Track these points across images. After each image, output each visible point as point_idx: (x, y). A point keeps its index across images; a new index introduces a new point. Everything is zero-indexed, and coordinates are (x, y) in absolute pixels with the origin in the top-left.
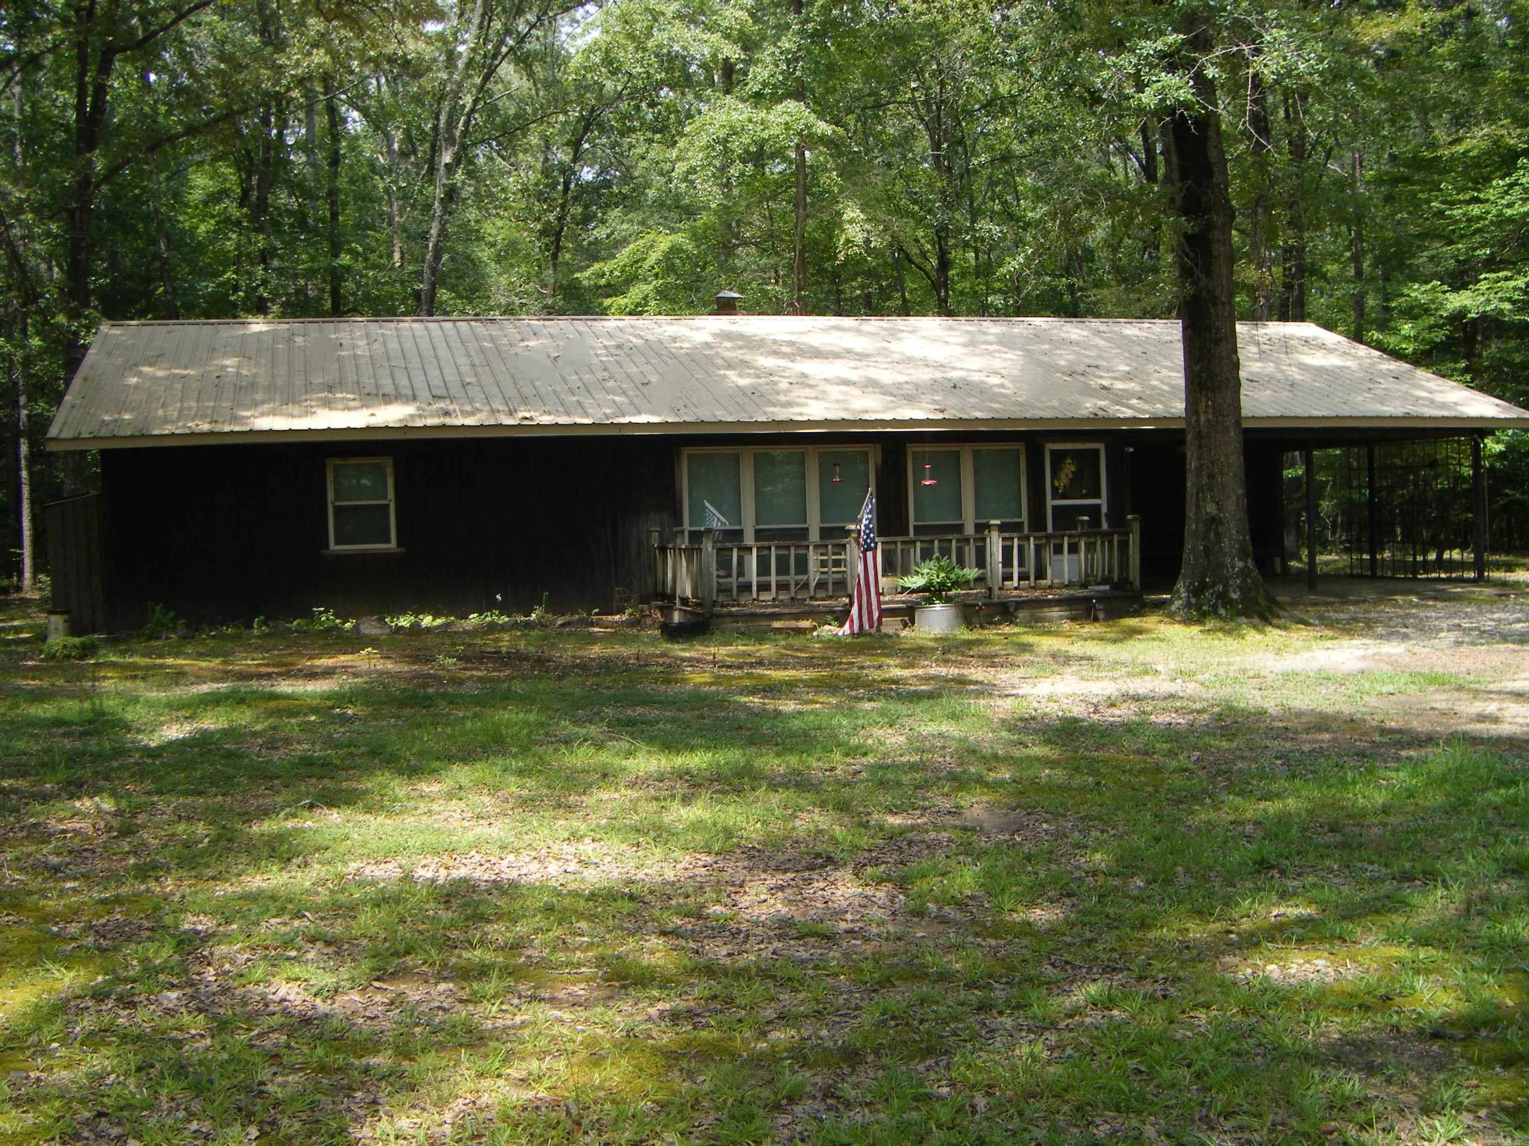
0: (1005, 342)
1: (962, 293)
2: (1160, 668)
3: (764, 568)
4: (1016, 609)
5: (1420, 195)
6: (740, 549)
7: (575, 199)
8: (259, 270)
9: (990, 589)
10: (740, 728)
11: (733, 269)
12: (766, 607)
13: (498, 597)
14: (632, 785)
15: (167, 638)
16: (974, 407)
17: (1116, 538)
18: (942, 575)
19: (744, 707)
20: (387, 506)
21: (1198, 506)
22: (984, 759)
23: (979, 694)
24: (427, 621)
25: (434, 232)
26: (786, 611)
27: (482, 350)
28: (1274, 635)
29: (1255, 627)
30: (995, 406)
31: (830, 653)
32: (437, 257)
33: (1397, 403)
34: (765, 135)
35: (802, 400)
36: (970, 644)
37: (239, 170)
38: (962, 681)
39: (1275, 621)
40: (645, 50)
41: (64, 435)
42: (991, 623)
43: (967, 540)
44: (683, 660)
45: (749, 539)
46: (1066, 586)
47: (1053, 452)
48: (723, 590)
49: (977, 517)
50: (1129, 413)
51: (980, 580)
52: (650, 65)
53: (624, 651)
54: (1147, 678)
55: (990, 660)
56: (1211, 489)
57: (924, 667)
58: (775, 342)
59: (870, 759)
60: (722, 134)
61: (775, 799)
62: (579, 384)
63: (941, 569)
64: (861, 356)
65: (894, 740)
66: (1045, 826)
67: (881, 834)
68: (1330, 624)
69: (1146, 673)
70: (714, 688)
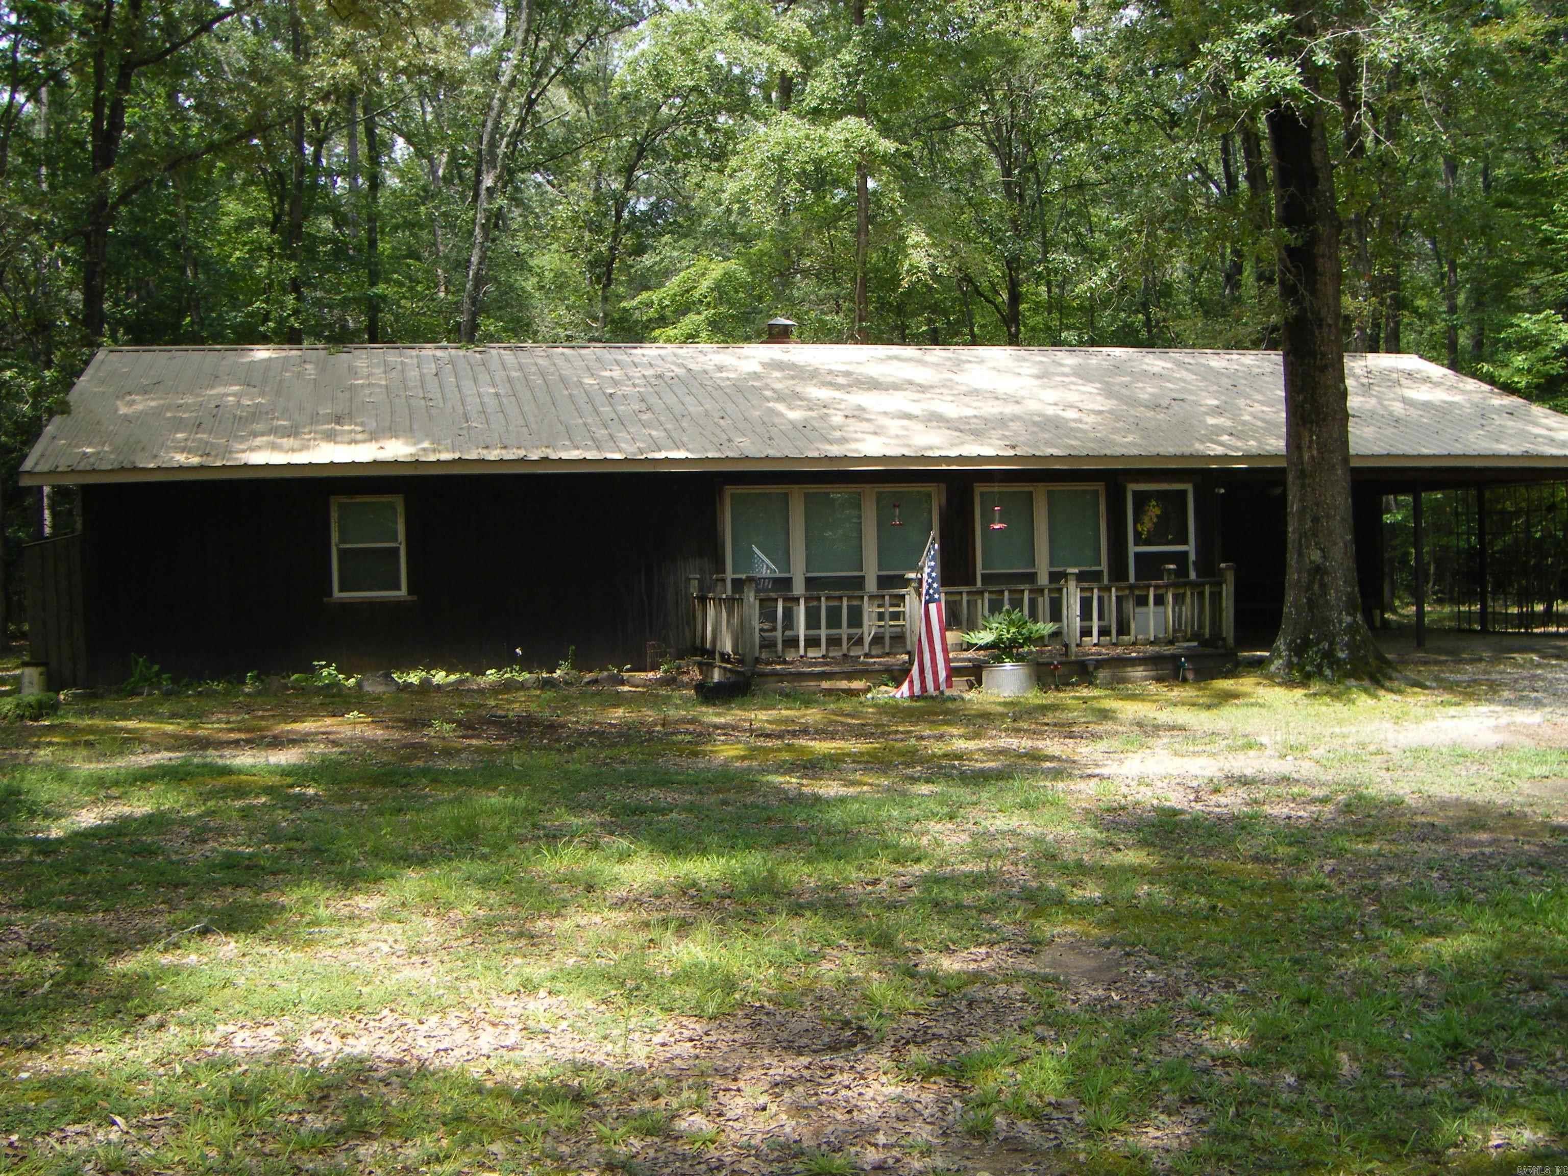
0: (1082, 374)
1: (1033, 329)
2: (1264, 740)
3: (812, 621)
4: (1096, 668)
5: (1524, 221)
6: (785, 600)
7: (628, 227)
8: (290, 300)
9: (1066, 646)
10: (769, 819)
11: (790, 299)
12: (815, 665)
13: (518, 651)
14: (620, 904)
15: (150, 694)
16: (1048, 443)
17: (1207, 589)
18: (1013, 630)
19: (777, 789)
20: (398, 549)
21: (1300, 554)
22: (1065, 869)
23: (1057, 774)
24: (440, 677)
25: (475, 259)
26: (836, 669)
27: (509, 380)
28: (1388, 699)
29: (1366, 691)
30: (1073, 442)
31: (885, 719)
32: (477, 286)
33: (1514, 441)
34: (823, 152)
35: (859, 436)
36: (1044, 709)
37: (271, 195)
38: (1035, 756)
39: (1388, 684)
40: (695, 62)
41: (38, 469)
42: (1067, 684)
43: (1041, 591)
44: (716, 727)
45: (799, 588)
46: (1152, 643)
47: (1136, 494)
48: (768, 644)
49: (1052, 564)
50: (1219, 450)
51: (1056, 634)
52: (701, 78)
53: (650, 715)
54: (1251, 753)
55: (1067, 731)
56: (1315, 535)
57: (991, 738)
58: (830, 372)
59: (923, 868)
60: (777, 151)
61: (799, 927)
62: (613, 416)
63: (1011, 623)
64: (923, 388)
65: (954, 839)
66: (1149, 974)
67: (932, 989)
68: (1449, 687)
69: (1249, 746)
70: (746, 763)
